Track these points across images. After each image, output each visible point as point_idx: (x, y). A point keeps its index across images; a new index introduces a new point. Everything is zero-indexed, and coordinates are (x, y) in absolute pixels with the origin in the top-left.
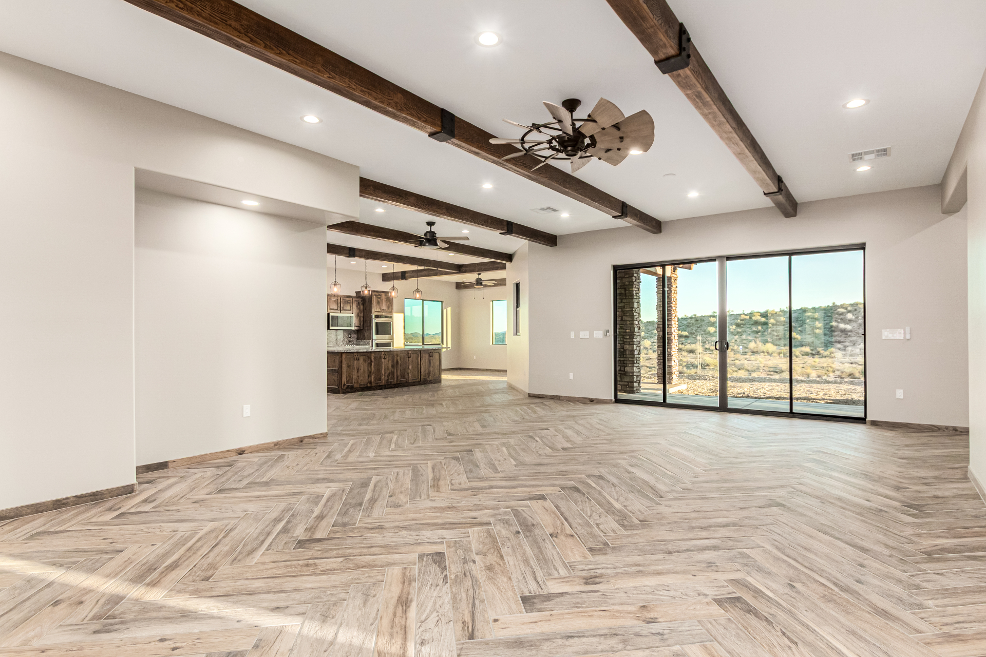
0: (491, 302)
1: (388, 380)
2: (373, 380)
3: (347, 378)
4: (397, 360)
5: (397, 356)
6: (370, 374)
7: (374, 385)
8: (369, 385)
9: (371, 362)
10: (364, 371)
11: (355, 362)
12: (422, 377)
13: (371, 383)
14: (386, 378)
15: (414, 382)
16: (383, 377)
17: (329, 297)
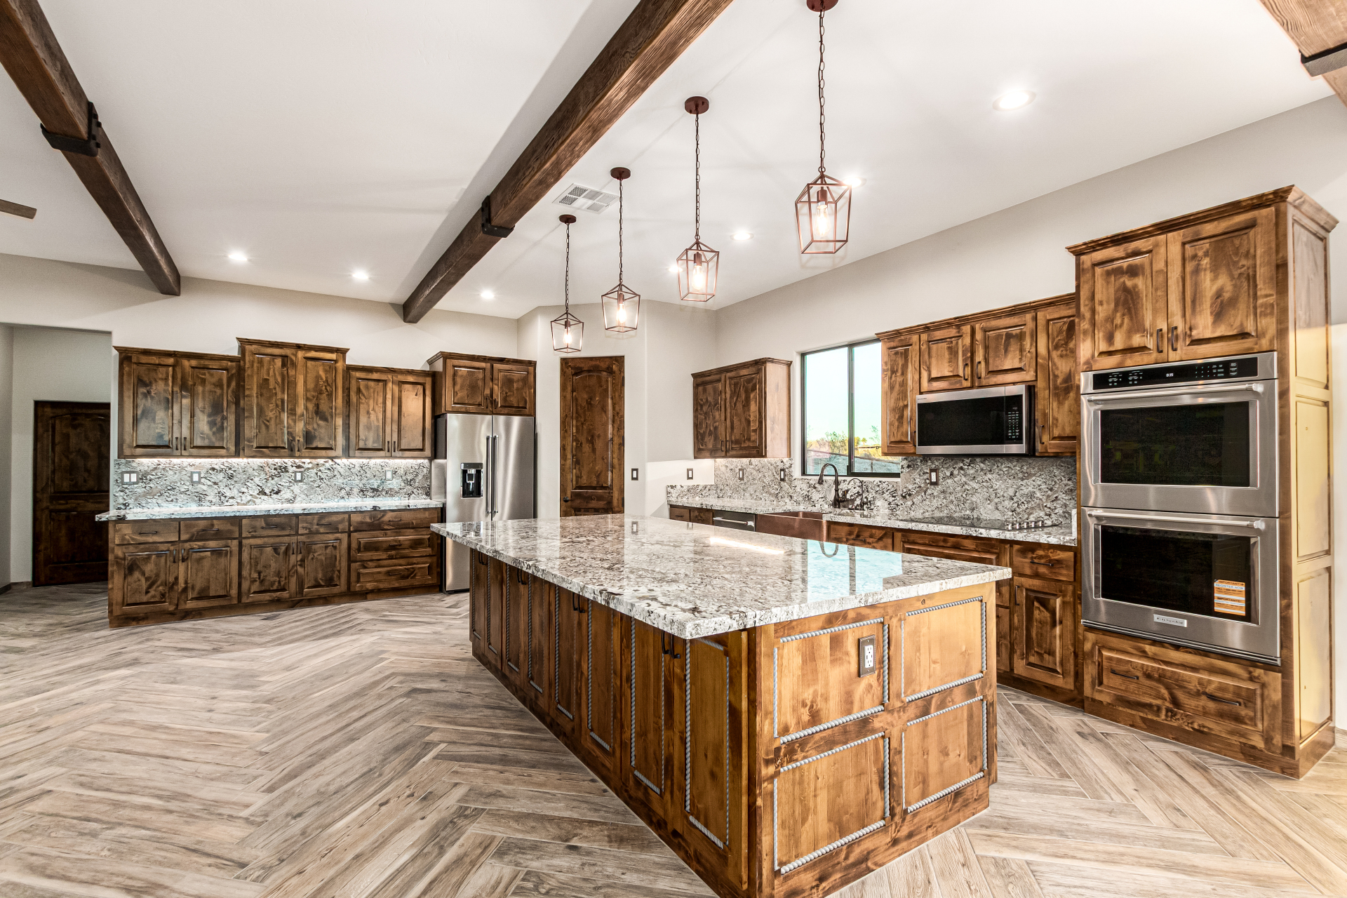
1: (532, 677)
2: (505, 649)
4: (549, 603)
6: (501, 622)
7: (507, 670)
10: (495, 608)
13: (501, 657)
17: (924, 337)
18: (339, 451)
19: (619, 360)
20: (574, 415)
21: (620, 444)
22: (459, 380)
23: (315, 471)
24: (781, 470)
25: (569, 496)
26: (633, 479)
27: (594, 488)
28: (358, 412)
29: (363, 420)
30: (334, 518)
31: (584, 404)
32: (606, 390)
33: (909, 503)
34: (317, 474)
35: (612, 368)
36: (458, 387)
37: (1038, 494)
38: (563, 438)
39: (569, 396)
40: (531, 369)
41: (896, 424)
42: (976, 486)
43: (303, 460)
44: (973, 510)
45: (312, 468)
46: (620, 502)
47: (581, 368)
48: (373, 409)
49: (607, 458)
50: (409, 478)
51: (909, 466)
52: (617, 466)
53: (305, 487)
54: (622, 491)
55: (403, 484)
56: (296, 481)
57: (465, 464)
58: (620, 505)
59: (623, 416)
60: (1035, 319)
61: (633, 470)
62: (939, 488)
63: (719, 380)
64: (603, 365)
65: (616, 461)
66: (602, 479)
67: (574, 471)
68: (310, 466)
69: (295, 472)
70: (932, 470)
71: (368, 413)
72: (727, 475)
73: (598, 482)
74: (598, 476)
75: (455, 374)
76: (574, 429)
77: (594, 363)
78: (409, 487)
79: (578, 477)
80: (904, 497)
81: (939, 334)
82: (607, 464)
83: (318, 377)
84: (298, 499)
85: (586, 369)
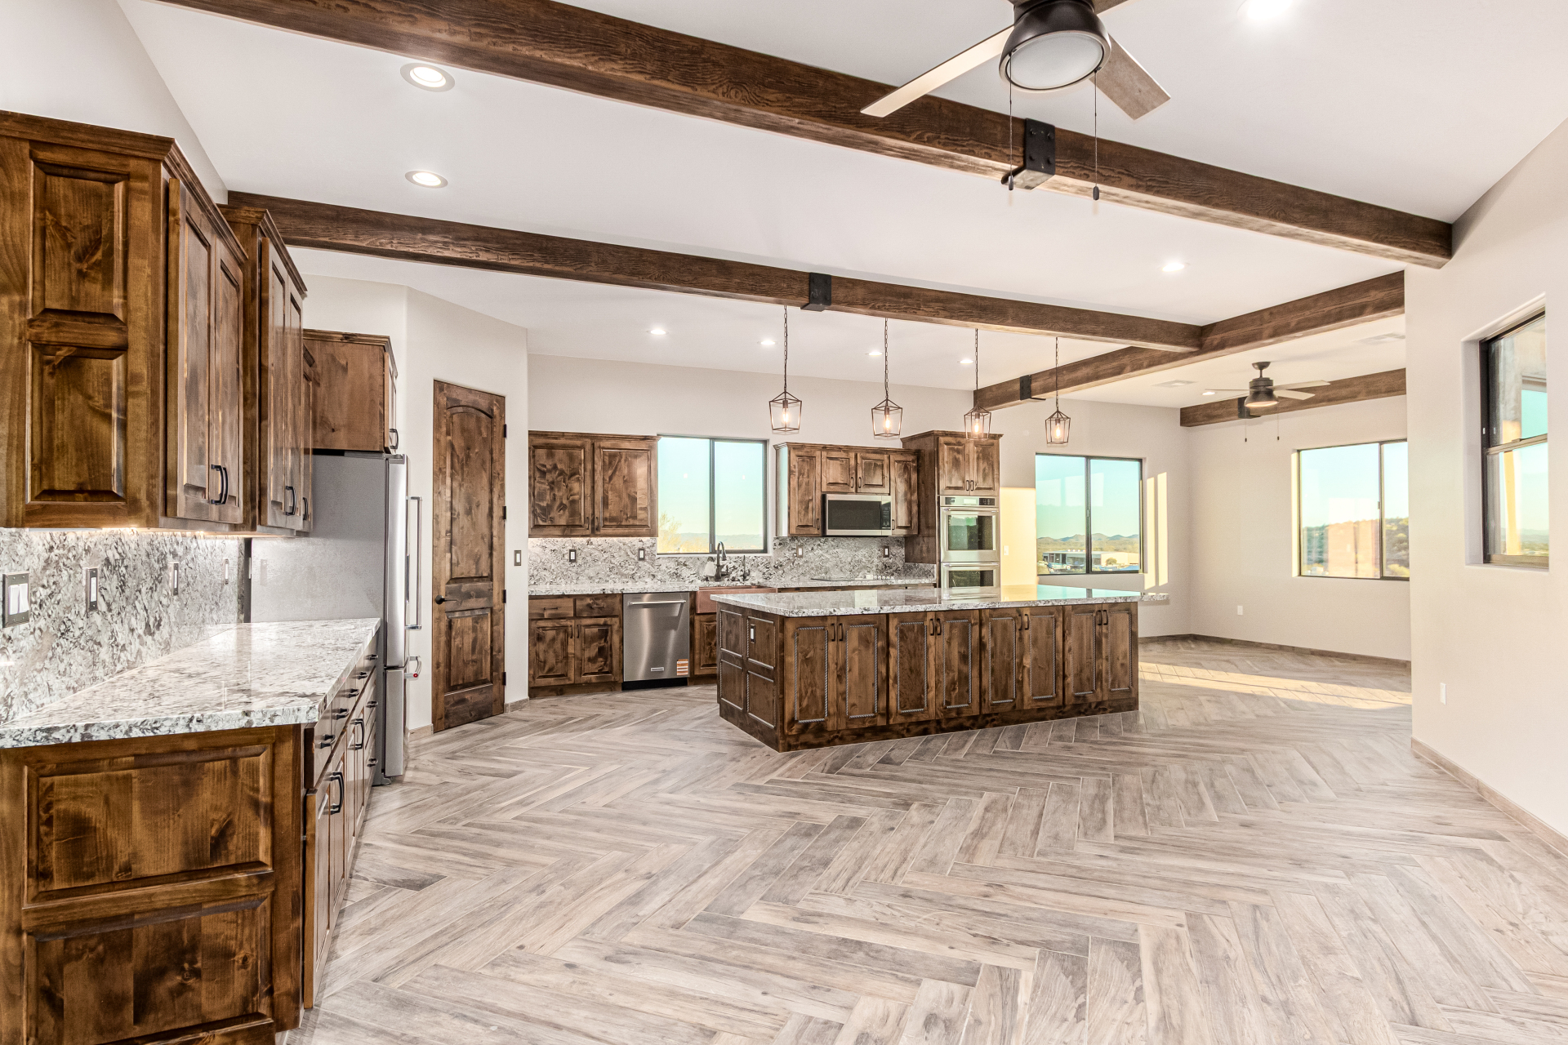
0: (1294, 456)
1: (948, 703)
2: (893, 704)
3: (801, 699)
4: (981, 638)
5: (981, 625)
6: (885, 683)
7: (900, 719)
8: (881, 722)
9: (888, 644)
10: (863, 676)
11: (832, 646)
12: (1070, 691)
13: (887, 713)
14: (943, 698)
15: (1040, 710)
16: (932, 694)
17: (824, 454)
19: (501, 401)
21: (501, 517)
24: (640, 549)
25: (443, 594)
26: (516, 564)
27: (471, 580)
31: (461, 455)
32: (486, 439)
35: (492, 410)
37: (864, 560)
38: (436, 504)
39: (442, 439)
41: (803, 512)
42: (828, 557)
44: (826, 573)
46: (501, 597)
47: (459, 401)
49: (487, 537)
52: (498, 548)
54: (503, 581)
58: (501, 601)
59: (504, 479)
60: (889, 458)
61: (516, 552)
62: (804, 559)
63: (582, 447)
64: (484, 403)
66: (481, 566)
67: (449, 555)
70: (798, 547)
73: (477, 569)
74: (477, 563)
76: (449, 491)
77: (473, 397)
79: (455, 564)
80: (777, 568)
81: (834, 454)
82: (486, 543)
85: (463, 403)
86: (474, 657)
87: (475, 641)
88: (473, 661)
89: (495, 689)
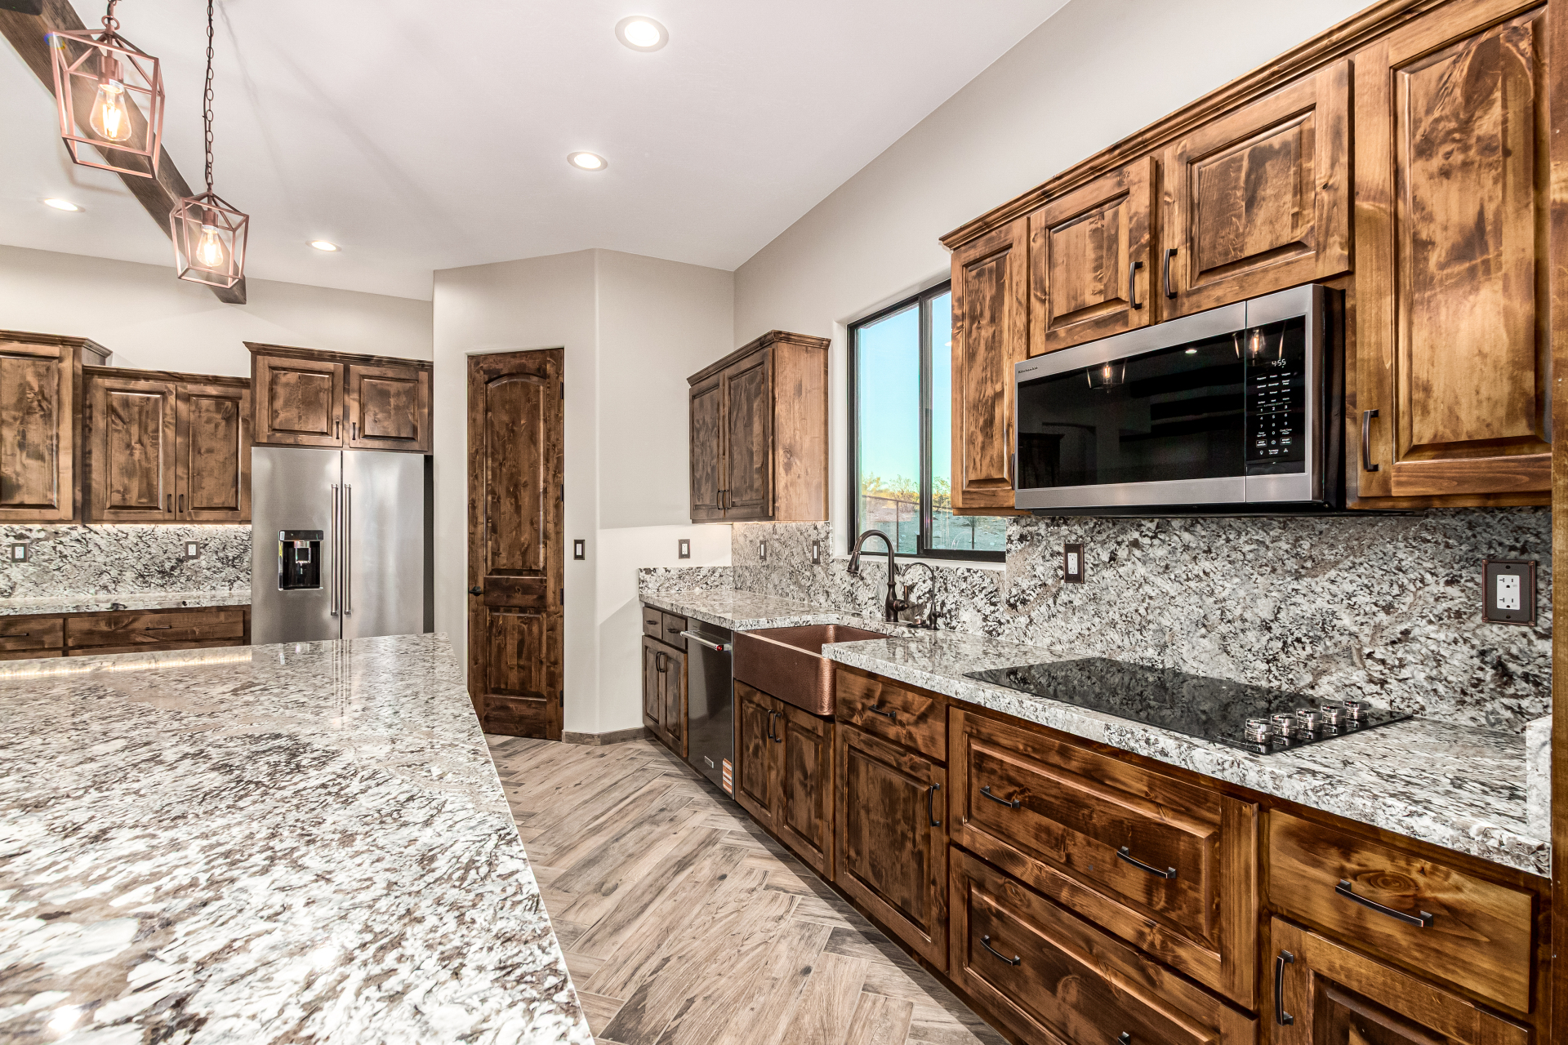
17: (1038, 219)
18: (66, 511)
19: (557, 354)
20: (489, 451)
21: (557, 499)
22: (281, 392)
23: (51, 543)
24: (815, 543)
25: (481, 584)
26: (577, 557)
27: (520, 573)
28: (106, 443)
29: (119, 457)
30: (34, 626)
31: (503, 432)
32: (536, 407)
33: (1023, 620)
34: (54, 548)
35: (545, 370)
36: (279, 404)
38: (472, 489)
39: (480, 418)
40: (423, 375)
41: (980, 439)
42: (1172, 588)
43: (28, 526)
44: (1163, 647)
45: (47, 539)
46: (558, 597)
47: (498, 371)
48: (140, 442)
49: (538, 522)
50: (231, 555)
51: (1022, 538)
52: (553, 536)
53: (31, 569)
54: (560, 577)
55: (219, 565)
56: (14, 560)
57: (287, 533)
58: (559, 602)
59: (562, 451)
60: (1349, 77)
61: (577, 542)
62: (1086, 589)
63: (718, 383)
64: (532, 365)
65: (551, 526)
66: (530, 557)
67: (490, 543)
68: (42, 535)
69: (13, 546)
70: (1069, 548)
71: (129, 446)
72: (746, 551)
73: (524, 563)
74: (524, 554)
75: (273, 382)
76: (490, 473)
77: (517, 361)
78: (231, 570)
79: (496, 554)
80: (1013, 606)
81: (1071, 204)
82: (537, 531)
83: (24, 386)
84: (19, 590)
85: (505, 371)
86: (522, 663)
87: (521, 643)
88: (519, 666)
89: (550, 707)
